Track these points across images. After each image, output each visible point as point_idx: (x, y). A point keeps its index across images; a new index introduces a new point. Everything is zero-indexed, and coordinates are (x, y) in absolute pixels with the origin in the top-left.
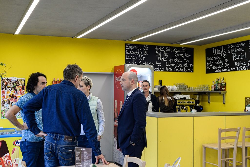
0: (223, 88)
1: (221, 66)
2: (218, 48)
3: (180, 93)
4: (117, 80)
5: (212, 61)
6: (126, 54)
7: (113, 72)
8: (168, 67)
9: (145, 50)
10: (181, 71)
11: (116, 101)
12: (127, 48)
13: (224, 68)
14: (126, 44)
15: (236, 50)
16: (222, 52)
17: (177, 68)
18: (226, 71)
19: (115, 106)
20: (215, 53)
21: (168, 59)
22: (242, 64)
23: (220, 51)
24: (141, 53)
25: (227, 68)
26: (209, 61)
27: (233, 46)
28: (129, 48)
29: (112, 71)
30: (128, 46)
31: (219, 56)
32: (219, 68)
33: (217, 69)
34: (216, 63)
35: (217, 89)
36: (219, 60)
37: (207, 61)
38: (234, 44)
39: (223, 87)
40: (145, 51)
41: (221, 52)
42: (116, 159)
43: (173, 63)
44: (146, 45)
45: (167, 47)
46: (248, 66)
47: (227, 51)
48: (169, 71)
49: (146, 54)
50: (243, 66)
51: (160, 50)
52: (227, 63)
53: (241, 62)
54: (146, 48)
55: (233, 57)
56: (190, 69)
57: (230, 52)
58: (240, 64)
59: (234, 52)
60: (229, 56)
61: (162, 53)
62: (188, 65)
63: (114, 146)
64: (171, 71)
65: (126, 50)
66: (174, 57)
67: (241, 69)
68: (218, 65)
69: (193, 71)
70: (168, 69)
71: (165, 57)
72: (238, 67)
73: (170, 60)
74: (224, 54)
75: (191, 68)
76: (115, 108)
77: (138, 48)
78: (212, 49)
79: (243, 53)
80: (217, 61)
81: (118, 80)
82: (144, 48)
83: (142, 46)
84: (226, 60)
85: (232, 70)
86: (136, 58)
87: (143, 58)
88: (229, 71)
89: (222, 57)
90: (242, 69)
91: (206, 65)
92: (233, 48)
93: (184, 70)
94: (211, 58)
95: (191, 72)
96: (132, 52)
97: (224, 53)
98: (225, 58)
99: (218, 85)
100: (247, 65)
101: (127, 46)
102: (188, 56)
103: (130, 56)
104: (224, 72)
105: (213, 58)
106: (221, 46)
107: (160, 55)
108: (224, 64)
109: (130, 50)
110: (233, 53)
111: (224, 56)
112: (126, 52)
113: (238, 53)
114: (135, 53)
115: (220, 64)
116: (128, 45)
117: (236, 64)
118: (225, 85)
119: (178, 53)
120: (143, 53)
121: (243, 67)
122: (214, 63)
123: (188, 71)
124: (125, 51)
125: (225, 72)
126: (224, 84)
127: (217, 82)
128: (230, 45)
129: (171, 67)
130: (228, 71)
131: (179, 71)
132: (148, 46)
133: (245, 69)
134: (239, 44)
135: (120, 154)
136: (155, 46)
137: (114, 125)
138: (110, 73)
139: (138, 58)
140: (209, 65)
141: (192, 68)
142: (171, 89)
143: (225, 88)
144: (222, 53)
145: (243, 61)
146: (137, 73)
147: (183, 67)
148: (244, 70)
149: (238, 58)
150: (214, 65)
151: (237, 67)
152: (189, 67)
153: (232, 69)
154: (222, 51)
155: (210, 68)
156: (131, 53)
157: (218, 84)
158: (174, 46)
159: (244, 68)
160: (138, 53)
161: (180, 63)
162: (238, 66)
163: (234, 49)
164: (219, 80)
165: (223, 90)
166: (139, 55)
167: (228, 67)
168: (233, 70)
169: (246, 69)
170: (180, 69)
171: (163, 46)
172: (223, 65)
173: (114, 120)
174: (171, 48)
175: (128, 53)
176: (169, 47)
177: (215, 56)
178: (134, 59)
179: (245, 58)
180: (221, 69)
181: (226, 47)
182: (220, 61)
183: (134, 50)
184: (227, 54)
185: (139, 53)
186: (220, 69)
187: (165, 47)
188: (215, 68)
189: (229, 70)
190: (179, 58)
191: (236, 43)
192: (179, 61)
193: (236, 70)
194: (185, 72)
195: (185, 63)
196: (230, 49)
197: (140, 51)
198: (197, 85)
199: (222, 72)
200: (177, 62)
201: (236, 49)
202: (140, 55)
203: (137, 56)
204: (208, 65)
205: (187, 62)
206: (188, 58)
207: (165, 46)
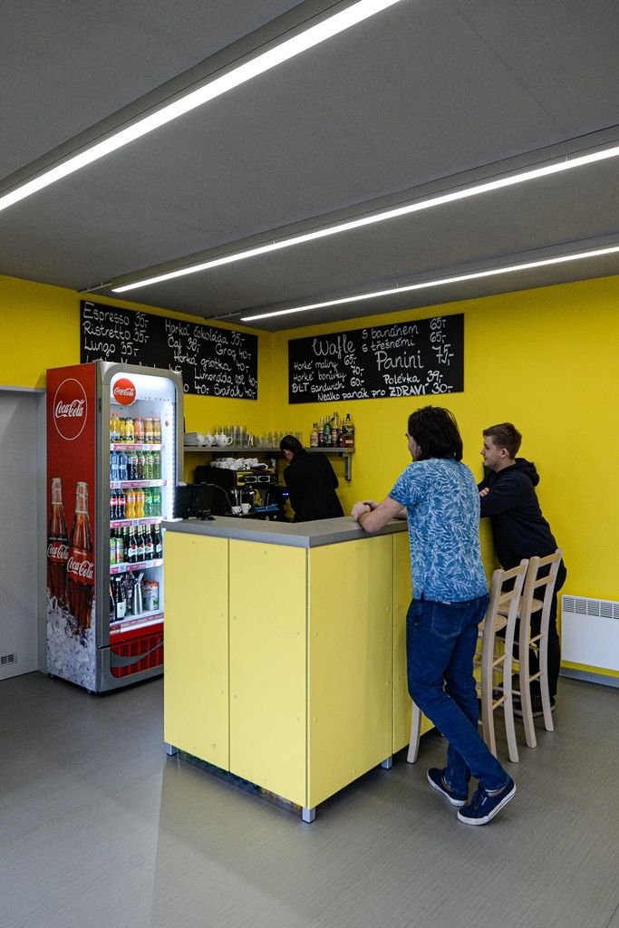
0: (347, 442)
1: (340, 385)
2: (332, 338)
3: (236, 455)
4: (61, 414)
5: (308, 372)
6: (83, 335)
7: (43, 386)
8: (200, 382)
9: (140, 328)
10: (229, 396)
11: (57, 481)
12: (87, 314)
13: (349, 389)
14: (82, 303)
15: (388, 345)
16: (342, 349)
17: (222, 385)
18: (355, 398)
19: (55, 497)
20: (318, 352)
21: (198, 360)
22: (409, 379)
23: (337, 346)
24: (127, 335)
25: (357, 389)
26: (300, 373)
27: (377, 335)
28: (93, 315)
29: (38, 383)
30: (89, 310)
31: (333, 358)
32: (333, 391)
33: (327, 392)
34: (322, 377)
35: (330, 442)
36: (331, 368)
37: (292, 372)
38: (383, 328)
39: (348, 438)
40: (139, 331)
41: (339, 348)
42: (58, 665)
43: (210, 371)
44: (141, 313)
45: (196, 325)
46: (427, 385)
47: (357, 346)
48: (200, 393)
49: (140, 338)
50: (410, 385)
51: (178, 330)
52: (356, 376)
53: (405, 376)
54: (142, 323)
55: (379, 361)
56: (248, 391)
57: (370, 349)
58: (402, 380)
59: (380, 349)
60: (366, 360)
61: (184, 342)
62: (246, 380)
63: (49, 624)
64: (205, 394)
65: (82, 320)
66: (213, 356)
67: (405, 392)
68: (329, 383)
69: (255, 397)
70: (198, 388)
71: (191, 354)
72: (393, 388)
73: (204, 362)
74: (349, 354)
75: (251, 387)
76: (54, 503)
77: (119, 319)
78: (310, 340)
79: (412, 351)
80: (325, 371)
81: (67, 414)
82: (138, 321)
83: (131, 314)
84: (356, 370)
85: (374, 395)
86: (112, 349)
87: (133, 351)
88: (365, 398)
89: (341, 363)
90: (408, 392)
91: (291, 381)
92: (377, 340)
93: (236, 392)
94: (307, 363)
95: (251, 398)
96: (102, 329)
97: (347, 350)
98: (353, 365)
99: (331, 434)
100: (423, 382)
101: (86, 310)
102: (245, 355)
103: (96, 340)
104: (347, 399)
105: (313, 365)
106: (341, 334)
107: (180, 347)
108: (348, 379)
109: (95, 323)
110: (376, 351)
111: (350, 360)
112: (82, 329)
113: (393, 353)
114: (111, 333)
115: (336, 380)
116: (88, 307)
117: (386, 380)
118: (353, 432)
119: (224, 346)
120: (133, 335)
121: (410, 388)
122: (315, 376)
123: (245, 397)
124: (82, 323)
125: (351, 399)
126: (350, 430)
127: (328, 424)
128: (369, 330)
129: (205, 381)
130: (361, 398)
131: (225, 396)
132: (148, 316)
133: (418, 392)
134: (396, 329)
135: (78, 652)
136: (165, 318)
137: (48, 559)
138: (32, 390)
139: (119, 348)
140: (301, 382)
141: (255, 389)
142: (210, 444)
143: (351, 442)
144: (343, 352)
145: (411, 372)
146: (134, 392)
147: (235, 384)
148: (413, 394)
149: (394, 364)
150: (316, 382)
151: (390, 388)
152: (248, 386)
153: (375, 393)
154: (341, 344)
155: (303, 389)
156: (98, 331)
157: (331, 430)
158: (213, 326)
159: (412, 391)
160: (118, 335)
161: (228, 374)
162: (394, 385)
163: (382, 340)
164: (333, 419)
165: (348, 446)
166: (121, 340)
167: (360, 387)
168: (379, 396)
169: (421, 393)
170: (227, 389)
171: (187, 323)
172: (347, 383)
173: (49, 542)
174: (206, 329)
175: (90, 331)
176: (201, 326)
177: (321, 359)
178: (108, 352)
179: (417, 364)
180: (340, 391)
181: (355, 336)
182: (334, 373)
183: (108, 325)
184: (358, 353)
185: (123, 336)
186: (335, 392)
187: (193, 325)
188: (319, 390)
189: (365, 394)
190: (224, 359)
191: (390, 327)
192: (226, 367)
193: (387, 395)
194: (238, 397)
195: (240, 373)
196: (369, 341)
197: (124, 328)
198: (264, 433)
199: (341, 399)
200: (220, 370)
201: (390, 342)
202: (126, 341)
203: (117, 342)
204: (298, 383)
205: (244, 373)
206: (246, 362)
207: (191, 324)
